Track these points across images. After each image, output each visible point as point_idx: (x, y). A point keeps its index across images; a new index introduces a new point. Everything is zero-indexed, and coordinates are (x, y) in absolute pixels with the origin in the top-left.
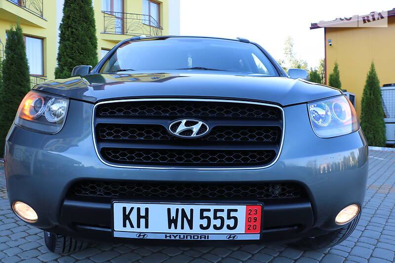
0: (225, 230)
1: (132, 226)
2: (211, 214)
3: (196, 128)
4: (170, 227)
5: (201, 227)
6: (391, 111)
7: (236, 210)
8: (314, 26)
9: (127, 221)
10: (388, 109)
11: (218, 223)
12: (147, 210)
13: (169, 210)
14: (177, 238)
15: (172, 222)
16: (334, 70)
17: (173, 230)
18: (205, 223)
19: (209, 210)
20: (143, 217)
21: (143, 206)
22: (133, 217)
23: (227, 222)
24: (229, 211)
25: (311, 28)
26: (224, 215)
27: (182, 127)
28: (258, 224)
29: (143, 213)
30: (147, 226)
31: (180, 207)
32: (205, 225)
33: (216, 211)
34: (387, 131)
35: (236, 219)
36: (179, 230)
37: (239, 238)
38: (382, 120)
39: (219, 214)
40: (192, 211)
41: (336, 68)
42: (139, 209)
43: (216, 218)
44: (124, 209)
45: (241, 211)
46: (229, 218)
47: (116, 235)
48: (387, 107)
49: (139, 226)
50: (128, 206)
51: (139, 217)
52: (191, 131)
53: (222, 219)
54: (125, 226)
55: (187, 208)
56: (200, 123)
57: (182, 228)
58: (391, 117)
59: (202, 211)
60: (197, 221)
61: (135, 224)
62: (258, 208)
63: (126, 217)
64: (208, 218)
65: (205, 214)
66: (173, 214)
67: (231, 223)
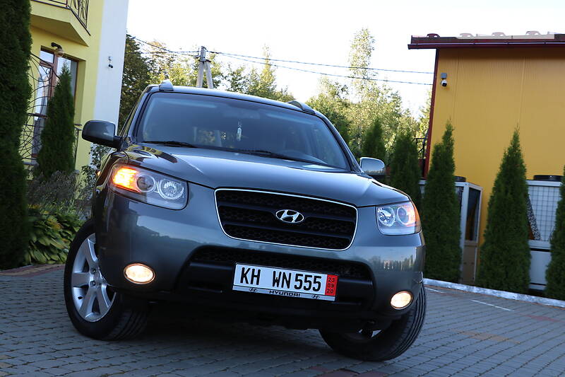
0: (311, 291)
1: (247, 282)
2: (303, 278)
3: (295, 217)
4: (274, 285)
5: (296, 287)
6: (543, 228)
7: (320, 277)
8: (417, 44)
9: (244, 279)
10: (538, 223)
11: (307, 285)
12: (259, 271)
13: (274, 272)
14: (278, 294)
15: (276, 281)
16: (444, 138)
17: (275, 288)
18: (298, 284)
19: (302, 275)
20: (256, 276)
21: (257, 268)
22: (249, 276)
23: (313, 285)
24: (316, 277)
25: (410, 47)
26: (312, 280)
27: (285, 215)
28: (334, 289)
29: (256, 274)
30: (257, 284)
31: (283, 271)
32: (298, 286)
33: (307, 276)
34: (532, 266)
35: (319, 283)
36: (280, 288)
37: (321, 298)
38: (525, 243)
39: (308, 279)
40: (290, 274)
41: (448, 135)
42: (254, 270)
43: (306, 281)
44: (243, 269)
45: (324, 278)
46: (315, 282)
47: (234, 288)
48: (538, 218)
49: (252, 283)
50: (247, 267)
51: (253, 276)
52: (291, 219)
53: (310, 282)
54: (242, 282)
55: (287, 272)
56: (298, 213)
57: (282, 287)
58: (542, 238)
59: (297, 275)
60: (293, 283)
61: (249, 282)
62: (335, 277)
63: (244, 275)
64: (301, 281)
65: (299, 278)
66: (277, 276)
67: (316, 286)
